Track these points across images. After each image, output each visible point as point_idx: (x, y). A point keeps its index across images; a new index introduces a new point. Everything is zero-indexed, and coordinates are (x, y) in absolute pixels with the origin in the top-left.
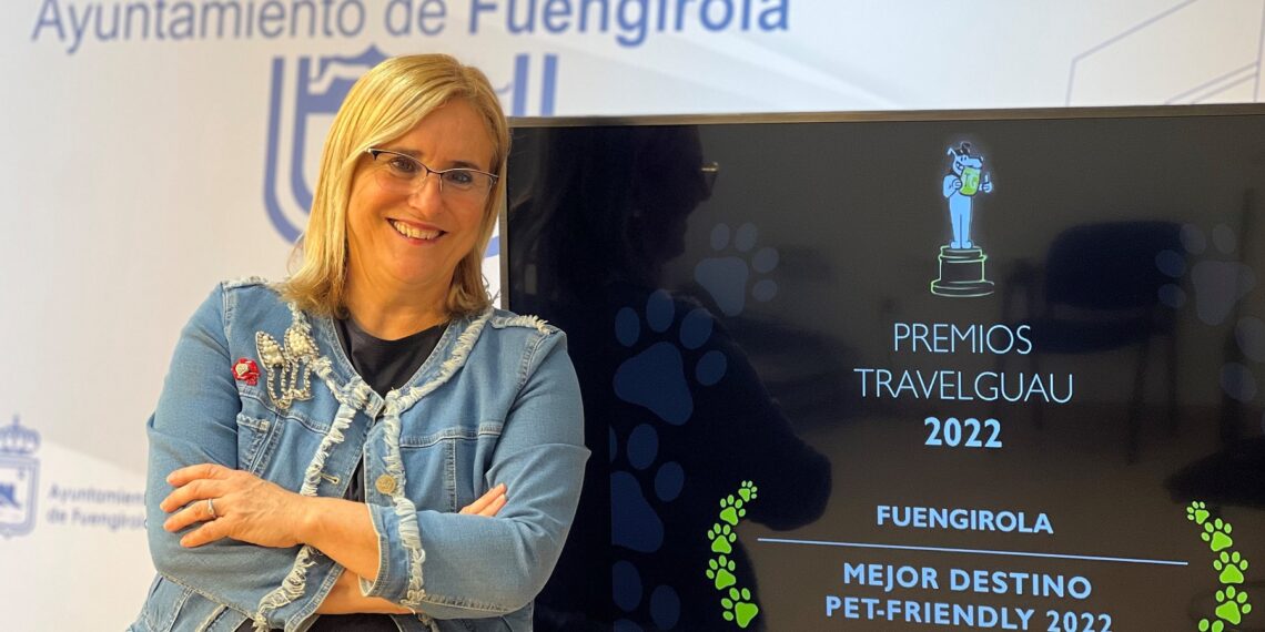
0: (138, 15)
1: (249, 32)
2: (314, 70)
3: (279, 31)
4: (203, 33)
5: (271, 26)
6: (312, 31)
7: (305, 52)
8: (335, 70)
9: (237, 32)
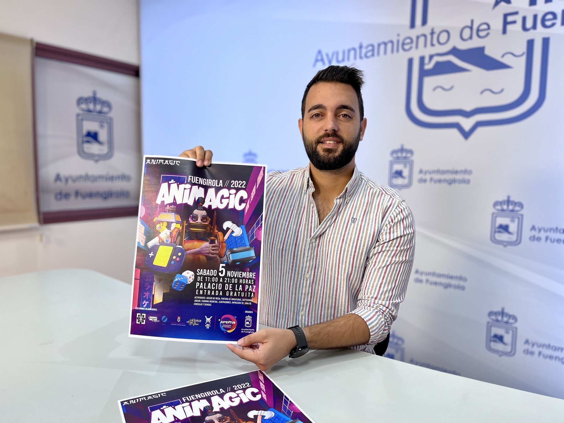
0: (352, 53)
1: (398, 50)
2: (427, 60)
3: (411, 48)
4: (378, 54)
5: (407, 47)
6: (425, 45)
7: (422, 54)
8: (436, 59)
9: (392, 51)
